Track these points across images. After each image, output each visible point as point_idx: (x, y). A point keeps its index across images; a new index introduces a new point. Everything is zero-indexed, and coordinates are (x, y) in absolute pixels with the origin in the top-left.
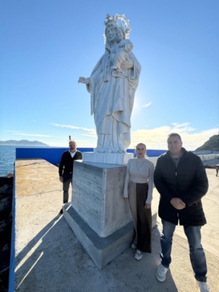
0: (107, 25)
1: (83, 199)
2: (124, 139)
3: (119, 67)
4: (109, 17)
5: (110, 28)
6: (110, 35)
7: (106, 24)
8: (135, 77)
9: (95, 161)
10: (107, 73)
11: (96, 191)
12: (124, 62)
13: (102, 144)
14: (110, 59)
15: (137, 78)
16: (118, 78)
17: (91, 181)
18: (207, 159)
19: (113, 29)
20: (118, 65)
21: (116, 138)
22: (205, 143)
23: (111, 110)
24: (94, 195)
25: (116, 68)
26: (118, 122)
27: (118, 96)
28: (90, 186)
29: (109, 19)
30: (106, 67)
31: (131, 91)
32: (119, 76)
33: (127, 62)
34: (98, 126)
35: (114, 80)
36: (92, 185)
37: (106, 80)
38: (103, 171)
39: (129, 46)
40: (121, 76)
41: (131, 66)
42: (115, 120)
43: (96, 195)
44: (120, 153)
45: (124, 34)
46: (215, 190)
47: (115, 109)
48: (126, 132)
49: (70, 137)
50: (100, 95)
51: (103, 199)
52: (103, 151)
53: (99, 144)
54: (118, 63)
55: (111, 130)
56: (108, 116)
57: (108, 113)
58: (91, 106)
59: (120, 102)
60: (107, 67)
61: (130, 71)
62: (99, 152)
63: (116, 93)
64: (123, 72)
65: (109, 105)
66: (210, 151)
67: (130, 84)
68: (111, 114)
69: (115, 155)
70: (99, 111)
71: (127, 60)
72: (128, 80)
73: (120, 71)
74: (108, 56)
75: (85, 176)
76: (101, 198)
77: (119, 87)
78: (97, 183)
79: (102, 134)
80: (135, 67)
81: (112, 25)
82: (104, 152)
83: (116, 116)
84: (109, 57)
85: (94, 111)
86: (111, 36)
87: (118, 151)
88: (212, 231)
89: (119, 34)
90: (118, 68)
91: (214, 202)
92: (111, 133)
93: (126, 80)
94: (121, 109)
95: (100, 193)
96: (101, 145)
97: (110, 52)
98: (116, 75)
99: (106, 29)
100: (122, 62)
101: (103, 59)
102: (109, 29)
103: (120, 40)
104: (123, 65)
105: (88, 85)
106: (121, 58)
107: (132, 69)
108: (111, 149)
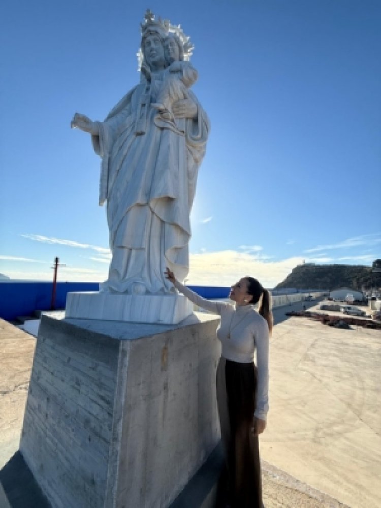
0: (146, 32)
1: (54, 431)
2: (176, 262)
3: (170, 109)
4: (152, 16)
5: (153, 37)
6: (152, 50)
7: (145, 28)
8: (199, 136)
9: (100, 316)
10: (141, 117)
11: (96, 410)
12: (179, 100)
13: (122, 272)
14: (150, 92)
15: (203, 138)
16: (165, 131)
17: (81, 378)
18: (292, 301)
19: (158, 40)
20: (166, 104)
21: (158, 258)
22: (288, 277)
23: (149, 194)
24: (87, 422)
25: (162, 107)
26: (162, 222)
27: (166, 166)
28: (79, 392)
29: (150, 20)
30: (140, 106)
31: (192, 163)
32: (169, 126)
33: (185, 102)
34: (115, 228)
35: (157, 133)
36: (83, 389)
37: (139, 131)
38: (121, 348)
39: (190, 72)
40: (172, 128)
41: (192, 113)
42: (155, 217)
43: (93, 424)
44: (165, 294)
45: (180, 52)
46: (309, 352)
47: (158, 193)
48: (179, 246)
49: (57, 260)
50: (123, 161)
51: (115, 439)
52: (123, 290)
53: (113, 271)
54: (167, 99)
55: (146, 238)
56: (140, 206)
57: (140, 199)
58: (101, 186)
59: (169, 177)
60: (143, 105)
61: (190, 122)
62: (113, 292)
63: (160, 158)
64: (177, 122)
65: (144, 182)
66: (294, 290)
67: (190, 148)
68: (148, 204)
69: (155, 299)
70: (118, 195)
71: (185, 98)
72: (187, 141)
73: (171, 118)
74: (147, 85)
75: (66, 360)
76: (109, 436)
77: (169, 147)
78: (101, 386)
79: (123, 247)
80: (201, 116)
81: (157, 32)
82: (126, 292)
83: (160, 210)
84: (148, 89)
85: (106, 194)
86: (154, 52)
87: (162, 289)
88: (317, 430)
89: (170, 47)
90: (166, 110)
91: (311, 374)
92: (145, 245)
93: (182, 139)
94: (171, 195)
95: (107, 417)
96: (118, 274)
97: (149, 80)
98: (161, 124)
99: (144, 38)
100: (175, 98)
101: (135, 91)
102: (150, 38)
103: (172, 60)
104: (178, 107)
105: (97, 139)
106: (174, 90)
107: (195, 120)
108: (144, 285)
